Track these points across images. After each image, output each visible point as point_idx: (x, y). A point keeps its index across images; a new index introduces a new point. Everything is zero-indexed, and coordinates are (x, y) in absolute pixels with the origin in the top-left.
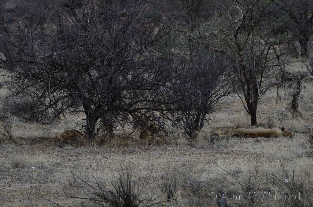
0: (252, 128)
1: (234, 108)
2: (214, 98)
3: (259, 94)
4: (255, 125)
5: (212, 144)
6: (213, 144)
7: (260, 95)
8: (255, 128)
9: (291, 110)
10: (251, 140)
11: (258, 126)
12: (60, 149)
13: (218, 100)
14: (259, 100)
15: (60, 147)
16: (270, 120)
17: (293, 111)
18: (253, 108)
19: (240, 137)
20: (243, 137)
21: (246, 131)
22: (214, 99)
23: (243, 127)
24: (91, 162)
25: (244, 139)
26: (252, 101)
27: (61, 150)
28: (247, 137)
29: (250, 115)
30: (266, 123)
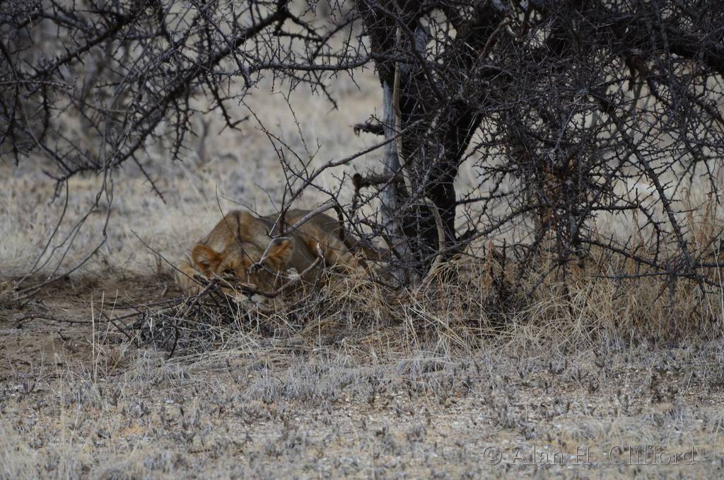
12: (166, 368)
15: (171, 352)
24: (394, 460)
27: (179, 369)
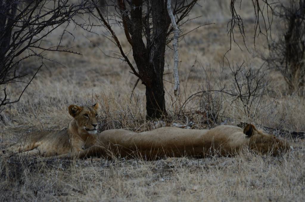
0: (149, 128)
1: (99, 63)
2: (20, 32)
3: (171, 13)
4: (158, 117)
5: (16, 184)
6: (20, 182)
7: (174, 19)
8: (161, 126)
9: (284, 65)
10: (144, 166)
11: (169, 122)
13: (34, 37)
14: (172, 35)
16: (209, 99)
17: (289, 67)
18: (151, 61)
19: (110, 159)
20: (117, 156)
21: (128, 139)
22: (21, 36)
23: (121, 126)
25: (122, 164)
26: (148, 40)
28: (130, 157)
29: (143, 83)
30: (198, 109)
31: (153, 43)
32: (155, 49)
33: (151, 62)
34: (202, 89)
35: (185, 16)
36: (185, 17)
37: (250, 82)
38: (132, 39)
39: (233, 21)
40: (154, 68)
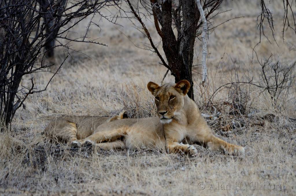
7: (203, 14)
30: (227, 100)
31: (183, 36)
32: (184, 41)
33: (180, 54)
34: (231, 80)
35: (215, 9)
36: (215, 11)
37: (278, 75)
38: (162, 31)
39: (263, 15)
40: (183, 60)
